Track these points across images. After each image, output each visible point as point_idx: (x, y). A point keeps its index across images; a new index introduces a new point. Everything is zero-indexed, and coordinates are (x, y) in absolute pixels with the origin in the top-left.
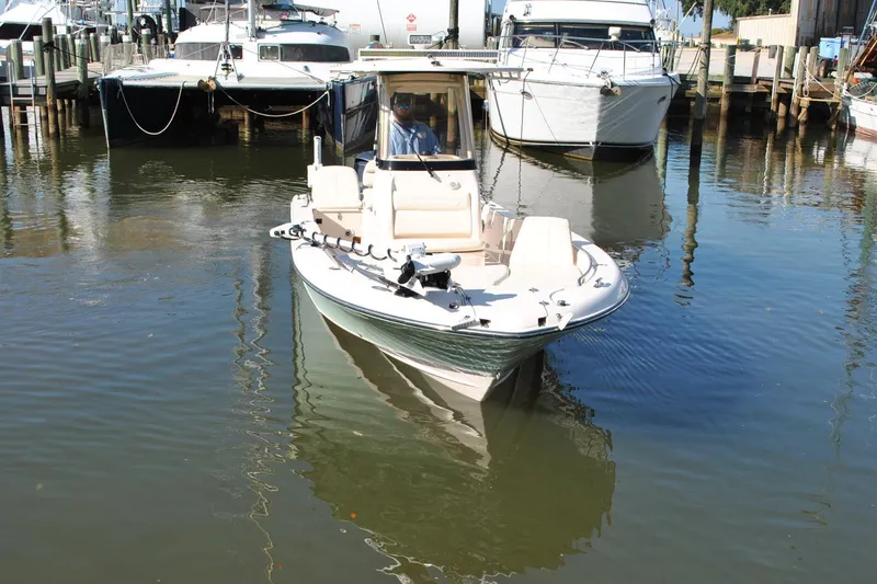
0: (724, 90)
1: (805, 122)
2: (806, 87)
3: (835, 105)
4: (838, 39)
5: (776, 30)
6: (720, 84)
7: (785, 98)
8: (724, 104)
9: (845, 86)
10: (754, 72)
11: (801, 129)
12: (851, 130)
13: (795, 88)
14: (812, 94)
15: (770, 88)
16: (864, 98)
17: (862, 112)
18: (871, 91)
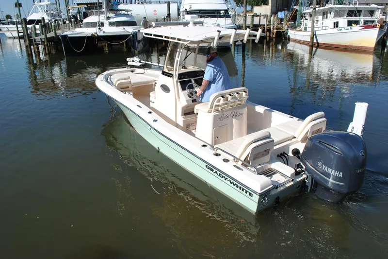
1: (275, 38)
2: (275, 27)
3: (284, 32)
4: (283, 12)
5: (264, 10)
6: (250, 27)
7: (269, 30)
9: (286, 27)
10: (259, 23)
11: (274, 39)
12: (289, 39)
13: (272, 27)
14: (277, 29)
15: (264, 27)
16: (292, 29)
17: (292, 33)
18: (294, 27)
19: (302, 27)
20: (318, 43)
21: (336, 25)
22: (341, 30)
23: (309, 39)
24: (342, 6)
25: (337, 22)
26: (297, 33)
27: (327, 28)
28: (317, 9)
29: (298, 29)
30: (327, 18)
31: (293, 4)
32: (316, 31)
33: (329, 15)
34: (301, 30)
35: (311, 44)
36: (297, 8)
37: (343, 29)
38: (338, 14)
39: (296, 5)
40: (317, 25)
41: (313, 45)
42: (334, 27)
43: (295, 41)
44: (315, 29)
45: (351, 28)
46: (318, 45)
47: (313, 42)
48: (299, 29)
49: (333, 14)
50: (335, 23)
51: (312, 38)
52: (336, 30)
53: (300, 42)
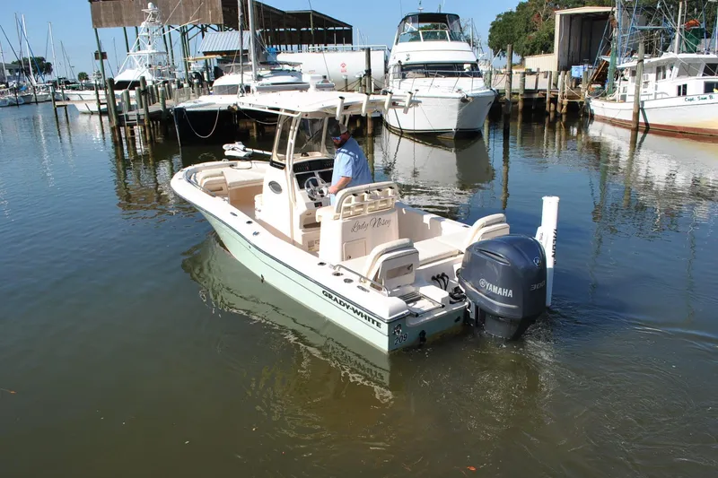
0: (520, 97)
1: (566, 113)
2: (566, 94)
3: (582, 103)
4: (582, 66)
5: (546, 63)
6: (518, 94)
7: (554, 100)
8: (520, 105)
9: (587, 93)
10: (536, 87)
11: (564, 117)
12: (592, 117)
13: (559, 95)
14: (569, 98)
15: (545, 95)
16: (597, 98)
17: (597, 106)
18: (601, 95)
19: (617, 95)
20: (647, 124)
21: (682, 90)
22: (692, 100)
23: (630, 118)
24: (694, 56)
25: (685, 86)
26: (608, 105)
27: (664, 96)
28: (646, 61)
29: (608, 98)
30: (664, 77)
31: (600, 52)
32: (643, 102)
33: (668, 72)
34: (614, 100)
35: (633, 126)
36: (607, 59)
37: (696, 98)
38: (687, 70)
39: (606, 53)
40: (645, 90)
41: (638, 127)
42: (679, 94)
43: (604, 120)
44: (642, 98)
45: (711, 97)
46: (648, 128)
47: (638, 123)
48: (611, 98)
49: (676, 70)
50: (679, 87)
51: (636, 116)
52: (682, 98)
53: (614, 123)
